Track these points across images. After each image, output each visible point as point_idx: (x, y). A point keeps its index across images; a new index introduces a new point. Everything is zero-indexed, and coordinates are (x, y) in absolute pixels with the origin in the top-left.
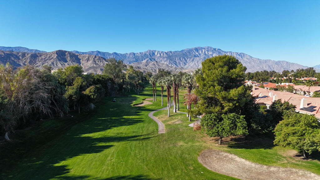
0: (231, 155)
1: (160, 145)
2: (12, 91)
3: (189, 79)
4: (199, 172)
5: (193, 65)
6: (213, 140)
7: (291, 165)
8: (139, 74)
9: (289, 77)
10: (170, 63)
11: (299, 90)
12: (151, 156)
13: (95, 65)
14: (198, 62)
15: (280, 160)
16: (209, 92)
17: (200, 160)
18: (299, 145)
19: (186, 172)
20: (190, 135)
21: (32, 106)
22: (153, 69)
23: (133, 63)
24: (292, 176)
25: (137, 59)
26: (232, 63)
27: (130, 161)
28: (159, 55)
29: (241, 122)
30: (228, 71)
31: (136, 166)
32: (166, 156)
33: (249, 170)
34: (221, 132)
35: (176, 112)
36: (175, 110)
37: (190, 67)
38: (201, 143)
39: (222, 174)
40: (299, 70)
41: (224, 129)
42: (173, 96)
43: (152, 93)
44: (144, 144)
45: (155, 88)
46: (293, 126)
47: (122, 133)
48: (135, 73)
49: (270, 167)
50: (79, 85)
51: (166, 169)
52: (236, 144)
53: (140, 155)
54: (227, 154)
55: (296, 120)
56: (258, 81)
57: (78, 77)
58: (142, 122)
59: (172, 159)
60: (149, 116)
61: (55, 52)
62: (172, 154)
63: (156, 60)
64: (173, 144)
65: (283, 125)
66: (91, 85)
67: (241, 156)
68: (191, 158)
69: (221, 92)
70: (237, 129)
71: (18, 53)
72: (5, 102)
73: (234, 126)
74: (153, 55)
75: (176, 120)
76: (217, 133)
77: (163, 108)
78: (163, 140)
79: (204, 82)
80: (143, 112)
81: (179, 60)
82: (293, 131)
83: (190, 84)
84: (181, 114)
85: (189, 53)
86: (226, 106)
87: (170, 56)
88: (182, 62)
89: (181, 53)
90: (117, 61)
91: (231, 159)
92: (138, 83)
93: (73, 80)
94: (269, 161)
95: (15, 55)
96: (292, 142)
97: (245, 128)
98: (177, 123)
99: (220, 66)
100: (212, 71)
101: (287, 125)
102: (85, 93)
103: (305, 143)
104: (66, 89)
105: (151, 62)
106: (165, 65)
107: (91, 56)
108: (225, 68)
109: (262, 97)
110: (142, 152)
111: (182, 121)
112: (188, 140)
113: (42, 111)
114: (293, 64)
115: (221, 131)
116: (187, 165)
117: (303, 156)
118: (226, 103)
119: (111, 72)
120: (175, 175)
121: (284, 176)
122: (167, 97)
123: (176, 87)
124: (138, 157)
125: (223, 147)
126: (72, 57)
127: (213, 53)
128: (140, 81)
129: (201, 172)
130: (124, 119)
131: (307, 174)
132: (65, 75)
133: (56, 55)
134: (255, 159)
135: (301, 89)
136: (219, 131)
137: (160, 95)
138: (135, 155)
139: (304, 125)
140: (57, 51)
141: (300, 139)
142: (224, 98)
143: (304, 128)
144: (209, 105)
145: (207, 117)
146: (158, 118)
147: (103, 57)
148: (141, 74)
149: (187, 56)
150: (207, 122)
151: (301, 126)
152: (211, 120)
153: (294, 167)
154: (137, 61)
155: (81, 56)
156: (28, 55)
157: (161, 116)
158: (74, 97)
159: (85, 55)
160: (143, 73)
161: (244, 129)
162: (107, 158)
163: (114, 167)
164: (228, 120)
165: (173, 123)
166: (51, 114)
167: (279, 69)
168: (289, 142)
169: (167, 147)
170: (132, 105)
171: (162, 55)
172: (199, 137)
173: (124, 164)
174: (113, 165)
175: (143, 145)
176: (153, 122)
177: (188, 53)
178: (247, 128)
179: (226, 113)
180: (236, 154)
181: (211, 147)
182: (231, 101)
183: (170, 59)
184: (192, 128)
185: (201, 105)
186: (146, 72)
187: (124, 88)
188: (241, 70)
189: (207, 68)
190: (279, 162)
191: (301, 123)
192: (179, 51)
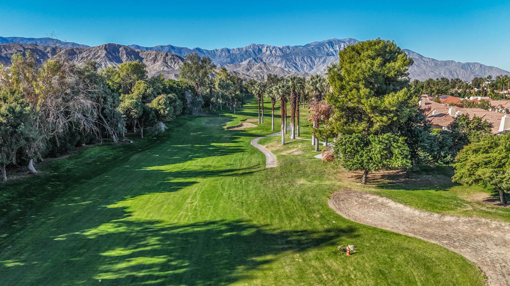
0: (381, 199)
1: (268, 183)
2: (36, 96)
3: (317, 82)
4: (329, 221)
6: (352, 177)
7: (478, 213)
8: (236, 81)
9: (483, 88)
10: (287, 66)
11: (499, 107)
12: (254, 198)
13: (166, 69)
15: (460, 207)
16: (349, 98)
17: (331, 205)
18: (494, 182)
19: (308, 220)
20: (317, 169)
21: (69, 120)
22: (259, 76)
23: (227, 65)
24: (479, 230)
25: (233, 58)
26: (388, 53)
27: (221, 205)
28: (268, 52)
29: (400, 147)
30: (383, 64)
31: (230, 211)
32: (277, 198)
33: (410, 220)
34: (367, 163)
35: (294, 138)
36: (292, 135)
38: (333, 182)
39: (366, 224)
40: (501, 77)
41: (371, 159)
42: (290, 117)
43: (257, 112)
44: (243, 182)
45: (261, 105)
46: (487, 152)
47: (209, 166)
48: (230, 79)
49: (444, 215)
50: (142, 93)
51: (277, 217)
52: (389, 183)
53: (236, 196)
54: (374, 197)
55: (492, 143)
56: (431, 95)
57: (140, 81)
58: (242, 151)
59: (286, 203)
60: (251, 144)
61: (103, 47)
62: (287, 195)
63: (264, 61)
64: (290, 182)
65: (470, 152)
66: (159, 94)
67: (396, 200)
68: (317, 201)
69: (370, 99)
70: (394, 158)
71: (45, 48)
72: (26, 111)
73: (388, 153)
74: (258, 52)
75: (294, 150)
76: (360, 164)
77: (273, 133)
78: (273, 176)
79: (342, 83)
80: (243, 138)
81: (302, 60)
82: (486, 160)
83: (319, 91)
84: (302, 141)
85: (319, 49)
86: (376, 121)
87: (287, 55)
88: (307, 64)
89: (305, 49)
90: (202, 59)
91: (382, 204)
92: (235, 95)
93: (131, 85)
94: (444, 207)
95: (41, 51)
96: (483, 177)
97: (406, 157)
98: (296, 153)
99: (369, 57)
100: (355, 63)
101: (476, 151)
102: (150, 106)
103: (505, 178)
104: (121, 98)
105: (256, 65)
106: (278, 67)
107: (160, 54)
108: (379, 60)
109: (436, 116)
110: (240, 193)
111: (304, 151)
112: (313, 178)
113: (84, 129)
114: (491, 68)
115: (366, 161)
116: (311, 212)
117: (500, 201)
118: (377, 116)
119: (192, 76)
120: (291, 224)
121: (467, 229)
122: (281, 117)
123: (295, 98)
124: (234, 199)
125: (370, 187)
126: (129, 54)
128: (238, 92)
129: (332, 222)
130: (213, 146)
131: (504, 226)
132: (119, 77)
133: (105, 52)
134: (421, 205)
135: (501, 106)
136: (363, 161)
137: (270, 115)
138: (229, 196)
139: (504, 150)
140: (106, 45)
141: (496, 172)
142: (374, 109)
143: (503, 155)
144: (348, 120)
145: (345, 139)
146: (266, 147)
147: (179, 55)
148: (239, 81)
149: (314, 54)
150: (344, 147)
151: (499, 151)
152: (352, 144)
153: (483, 216)
154: (232, 62)
155: (144, 53)
156: (60, 51)
157: (270, 144)
158: (134, 112)
159: (149, 51)
160: (242, 81)
161: (405, 159)
162: (185, 200)
163: (197, 213)
164: (379, 144)
165: (290, 153)
166: (98, 134)
167: (466, 76)
168: (477, 178)
169: (279, 186)
170: (225, 127)
171: (273, 52)
172: (331, 173)
173: (212, 209)
174: (195, 210)
175: (241, 182)
176: (259, 152)
177: (316, 50)
178: (409, 157)
179: (376, 133)
180: (389, 197)
181: (349, 186)
182: (384, 113)
183: (287, 60)
184: (320, 160)
185: (336, 120)
186: (248, 80)
187: (213, 103)
188: (404, 63)
189: (349, 60)
190: (459, 208)
191: (501, 147)
192: (302, 46)
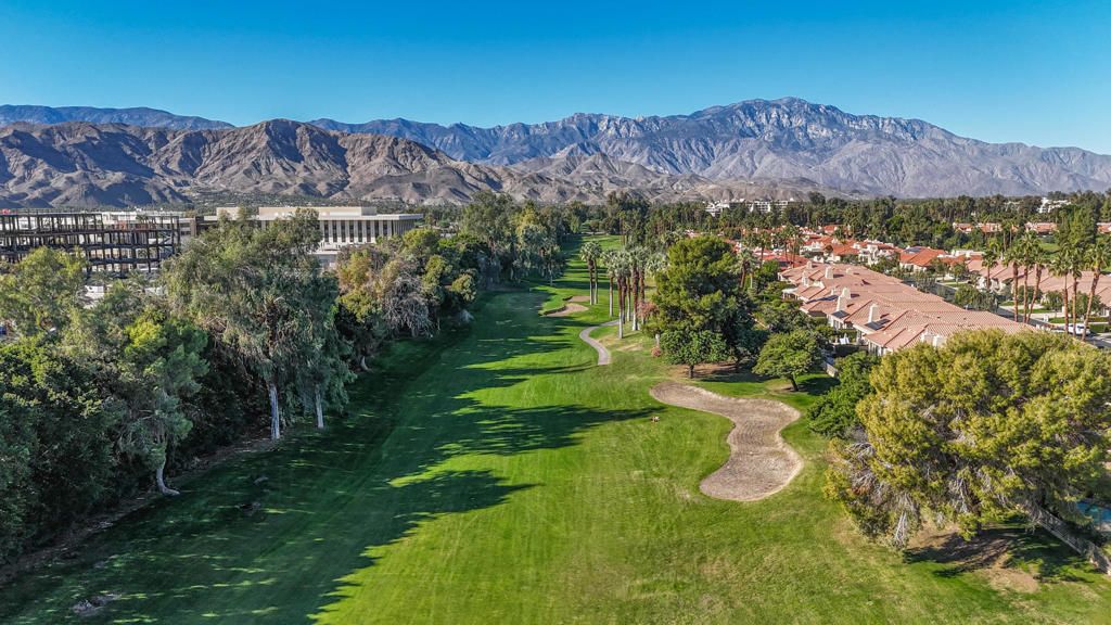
1: (599, 378)
5: (735, 167)
6: (683, 372)
10: (652, 160)
13: (394, 171)
14: (752, 154)
17: (652, 393)
19: (630, 403)
20: (650, 366)
22: (591, 183)
23: (522, 160)
24: (757, 406)
25: (535, 145)
27: (556, 395)
28: (612, 131)
31: (565, 399)
32: (606, 390)
35: (636, 329)
36: (635, 325)
37: (724, 172)
43: (588, 280)
44: (575, 378)
49: (739, 398)
50: (439, 273)
51: (605, 402)
52: (716, 377)
54: (692, 388)
58: (569, 347)
59: (614, 393)
60: (580, 336)
61: (262, 127)
62: (616, 388)
63: (604, 151)
64: (620, 378)
68: (641, 391)
71: (144, 132)
74: (590, 131)
75: (633, 345)
77: (610, 319)
78: (605, 373)
80: (569, 329)
81: (685, 147)
85: (723, 121)
86: (695, 319)
87: (654, 136)
88: (694, 153)
89: (692, 123)
91: (696, 392)
92: (551, 252)
94: (745, 394)
95: (134, 137)
98: (634, 349)
102: (451, 290)
105: (585, 159)
106: (634, 168)
107: (382, 141)
110: (572, 387)
112: (644, 373)
116: (633, 398)
118: (695, 315)
119: (483, 227)
120: (616, 406)
121: (750, 406)
123: (637, 278)
126: (316, 142)
127: (808, 121)
128: (555, 249)
129: (648, 404)
130: (532, 340)
133: (267, 138)
140: (268, 123)
144: (672, 318)
145: (669, 336)
146: (600, 341)
147: (420, 142)
149: (711, 132)
150: (668, 344)
152: (675, 340)
154: (535, 153)
155: (349, 138)
156: (175, 137)
158: (435, 299)
159: (359, 135)
163: (536, 400)
164: (698, 340)
165: (627, 349)
167: (1050, 178)
169: (609, 381)
170: (541, 312)
171: (623, 130)
174: (533, 397)
175: (572, 379)
176: (590, 348)
177: (717, 124)
179: (696, 331)
180: (705, 387)
181: (674, 380)
182: (702, 313)
183: (654, 147)
185: (662, 318)
190: (755, 394)
192: (685, 117)
